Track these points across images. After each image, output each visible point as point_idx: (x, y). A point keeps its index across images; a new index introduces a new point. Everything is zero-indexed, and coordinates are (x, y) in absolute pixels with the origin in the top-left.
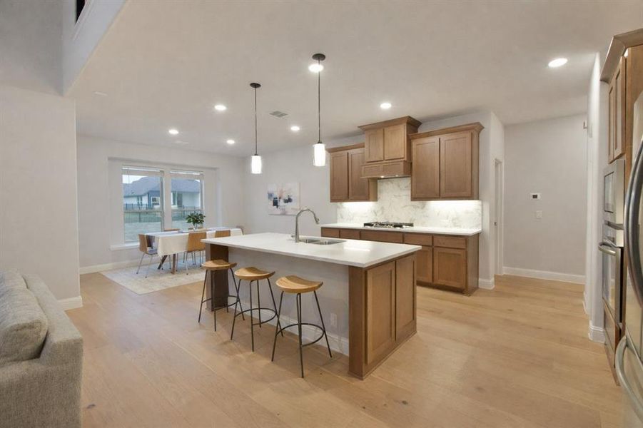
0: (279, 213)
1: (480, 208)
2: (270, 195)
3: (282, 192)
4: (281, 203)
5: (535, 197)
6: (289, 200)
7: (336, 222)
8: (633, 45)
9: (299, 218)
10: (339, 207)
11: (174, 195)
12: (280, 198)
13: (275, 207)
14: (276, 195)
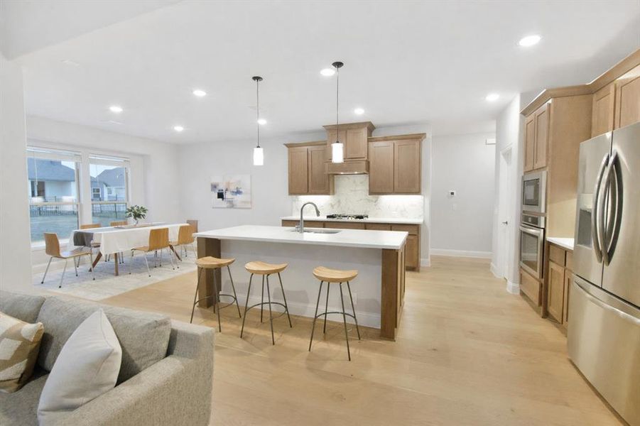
0: (225, 206)
1: (422, 201)
2: (214, 187)
3: (228, 184)
4: (228, 195)
5: (452, 193)
6: (238, 192)
7: (292, 215)
8: (554, 97)
9: (304, 210)
10: (295, 201)
11: (33, 183)
12: (227, 190)
13: (221, 199)
14: (222, 187)
